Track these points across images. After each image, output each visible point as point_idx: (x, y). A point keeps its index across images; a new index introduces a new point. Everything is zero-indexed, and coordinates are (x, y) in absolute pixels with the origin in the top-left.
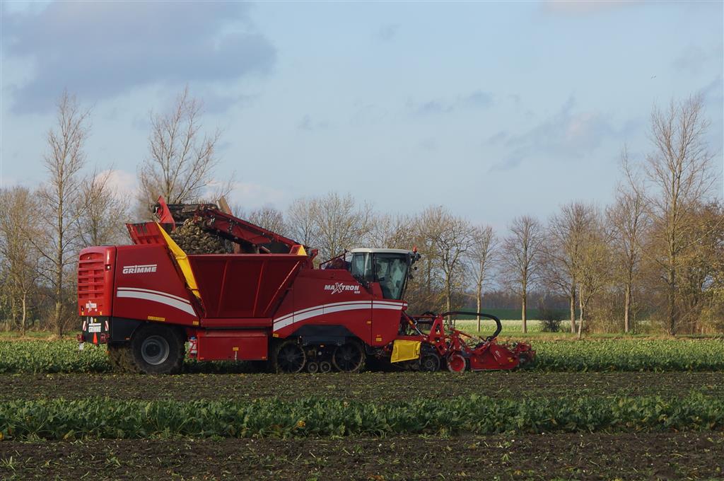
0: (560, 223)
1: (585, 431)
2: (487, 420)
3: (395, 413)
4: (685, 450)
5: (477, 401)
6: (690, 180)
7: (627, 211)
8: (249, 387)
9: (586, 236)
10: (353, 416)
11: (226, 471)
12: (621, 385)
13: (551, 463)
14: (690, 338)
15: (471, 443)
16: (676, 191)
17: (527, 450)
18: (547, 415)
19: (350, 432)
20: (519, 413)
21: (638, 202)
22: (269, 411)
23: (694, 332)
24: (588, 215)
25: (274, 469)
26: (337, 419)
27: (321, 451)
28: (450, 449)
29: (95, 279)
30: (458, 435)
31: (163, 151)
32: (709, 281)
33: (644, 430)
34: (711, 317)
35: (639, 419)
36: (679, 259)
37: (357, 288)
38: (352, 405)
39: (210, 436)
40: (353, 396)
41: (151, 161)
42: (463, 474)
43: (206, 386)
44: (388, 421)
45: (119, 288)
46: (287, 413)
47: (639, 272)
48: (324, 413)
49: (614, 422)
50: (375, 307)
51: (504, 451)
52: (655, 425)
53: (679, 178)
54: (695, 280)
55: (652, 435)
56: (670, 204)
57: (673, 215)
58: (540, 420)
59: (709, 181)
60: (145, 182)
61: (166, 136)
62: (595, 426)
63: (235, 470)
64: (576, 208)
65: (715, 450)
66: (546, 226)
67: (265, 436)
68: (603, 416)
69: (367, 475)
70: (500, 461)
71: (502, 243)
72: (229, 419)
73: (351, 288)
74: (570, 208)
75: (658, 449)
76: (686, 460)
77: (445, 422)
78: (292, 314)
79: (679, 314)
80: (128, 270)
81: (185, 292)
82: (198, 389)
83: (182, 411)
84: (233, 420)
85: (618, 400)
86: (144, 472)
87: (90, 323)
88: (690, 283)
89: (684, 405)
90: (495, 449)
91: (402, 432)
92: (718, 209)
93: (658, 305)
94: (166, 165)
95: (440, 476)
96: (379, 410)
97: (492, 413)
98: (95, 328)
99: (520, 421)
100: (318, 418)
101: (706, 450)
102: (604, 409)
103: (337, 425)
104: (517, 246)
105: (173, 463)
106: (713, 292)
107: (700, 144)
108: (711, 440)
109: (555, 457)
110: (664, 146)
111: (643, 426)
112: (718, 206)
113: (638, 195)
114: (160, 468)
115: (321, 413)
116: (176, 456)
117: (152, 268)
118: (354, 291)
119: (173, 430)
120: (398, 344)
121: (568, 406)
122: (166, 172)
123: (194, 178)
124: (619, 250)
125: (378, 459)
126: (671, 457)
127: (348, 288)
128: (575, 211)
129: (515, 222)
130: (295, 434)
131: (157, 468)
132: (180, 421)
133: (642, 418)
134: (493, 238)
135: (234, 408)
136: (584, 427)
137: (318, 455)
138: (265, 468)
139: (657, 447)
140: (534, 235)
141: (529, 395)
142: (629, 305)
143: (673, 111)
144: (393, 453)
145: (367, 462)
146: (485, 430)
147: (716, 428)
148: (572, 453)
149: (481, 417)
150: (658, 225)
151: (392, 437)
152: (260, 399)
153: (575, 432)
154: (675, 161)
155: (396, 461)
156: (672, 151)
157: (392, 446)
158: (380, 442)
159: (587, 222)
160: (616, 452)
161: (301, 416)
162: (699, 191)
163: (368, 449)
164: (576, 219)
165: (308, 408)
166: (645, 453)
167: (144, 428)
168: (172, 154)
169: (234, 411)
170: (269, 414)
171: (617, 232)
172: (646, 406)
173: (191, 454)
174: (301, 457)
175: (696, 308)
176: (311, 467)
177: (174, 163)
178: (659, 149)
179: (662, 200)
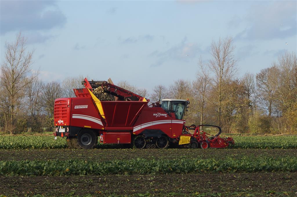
0: (174, 88)
1: (184, 173)
2: (144, 168)
3: (106, 166)
4: (225, 181)
5: (140, 160)
6: (227, 71)
7: (202, 83)
8: (46, 155)
9: (185, 93)
10: (89, 167)
11: (37, 190)
12: (198, 154)
13: (170, 186)
14: (227, 135)
15: (137, 178)
16: (221, 75)
17: (160, 181)
18: (168, 166)
19: (88, 173)
20: (157, 165)
21: (205, 79)
22: (54, 165)
23: (228, 132)
24: (185, 85)
25: (56, 189)
26: (82, 168)
27: (76, 181)
28: (129, 180)
29: (62, 111)
30: (132, 175)
31: (11, 58)
32: (235, 112)
33: (208, 173)
34: (236, 127)
35: (206, 168)
36: (223, 103)
37: (166, 115)
38: (88, 162)
39: (30, 175)
40: (89, 159)
41: (6, 62)
42: (134, 191)
43: (29, 154)
44: (103, 169)
45: (73, 115)
46: (62, 166)
47: (206, 108)
48: (77, 166)
49: (196, 169)
50: (173, 122)
51: (151, 181)
52: (213, 170)
53: (223, 70)
54: (229, 112)
55: (211, 175)
56: (219, 80)
57: (220, 85)
58: (165, 169)
59: (235, 71)
60: (3, 71)
61: (12, 52)
62: (188, 171)
63: (40, 189)
64: (181, 82)
65: (237, 181)
66: (168, 89)
67: (53, 175)
68: (191, 167)
69: (95, 191)
70: (149, 185)
71: (150, 96)
72: (37, 168)
73: (164, 115)
74: (178, 82)
75: (214, 180)
76: (225, 185)
77: (127, 169)
78: (140, 125)
79: (222, 125)
80: (76, 107)
81: (99, 116)
82: (25, 156)
83: (19, 165)
84: (39, 168)
85: (197, 160)
86: (3, 190)
87: (60, 128)
88: (227, 113)
89: (224, 162)
90: (147, 180)
91: (109, 174)
92: (239, 83)
93: (214, 121)
94: (12, 64)
95: (124, 191)
96: (100, 165)
97: (146, 166)
98: (62, 130)
99: (157, 169)
100: (74, 168)
101: (233, 181)
102: (192, 164)
103: (82, 170)
104: (156, 97)
105: (15, 186)
106: (236, 116)
107: (231, 56)
108: (235, 177)
109: (172, 184)
110: (216, 57)
111: (208, 171)
112: (238, 81)
113: (206, 77)
114: (9, 188)
115: (75, 166)
116: (16, 183)
117: (86, 107)
118: (165, 116)
119: (15, 173)
120: (181, 137)
121: (177, 163)
122: (12, 67)
123: (23, 69)
124: (198, 99)
125: (99, 184)
126: (219, 184)
127: (162, 115)
128: (180, 83)
129: (156, 88)
130: (65, 174)
131: (8, 188)
132: (18, 169)
133: (207, 168)
134: (147, 94)
135: (40, 164)
136: (184, 171)
137: (75, 183)
138: (53, 188)
139: (213, 180)
140: (163, 93)
141: (161, 158)
142: (202, 121)
143: (220, 43)
144: (105, 182)
145: (95, 186)
146: (143, 172)
147: (237, 172)
148: (178, 182)
149: (141, 167)
150: (214, 89)
151: (105, 175)
152: (50, 160)
153: (180, 173)
154: (221, 63)
155: (107, 185)
156: (220, 59)
157: (105, 179)
158: (100, 177)
159: (185, 88)
160: (197, 182)
161: (68, 167)
162: (231, 75)
163: (95, 181)
164: (181, 86)
165: (71, 163)
166: (208, 182)
167: (3, 172)
168: (14, 59)
169: (40, 165)
170: (54, 166)
171: (197, 92)
172: (209, 163)
173: (22, 182)
174: (67, 184)
175: (229, 123)
176: (71, 188)
177: (15, 63)
178: (215, 58)
179: (215, 79)
